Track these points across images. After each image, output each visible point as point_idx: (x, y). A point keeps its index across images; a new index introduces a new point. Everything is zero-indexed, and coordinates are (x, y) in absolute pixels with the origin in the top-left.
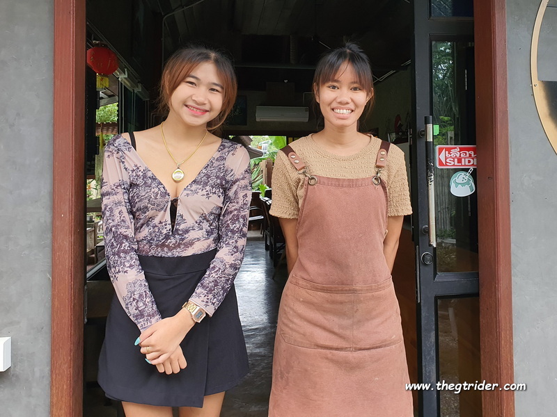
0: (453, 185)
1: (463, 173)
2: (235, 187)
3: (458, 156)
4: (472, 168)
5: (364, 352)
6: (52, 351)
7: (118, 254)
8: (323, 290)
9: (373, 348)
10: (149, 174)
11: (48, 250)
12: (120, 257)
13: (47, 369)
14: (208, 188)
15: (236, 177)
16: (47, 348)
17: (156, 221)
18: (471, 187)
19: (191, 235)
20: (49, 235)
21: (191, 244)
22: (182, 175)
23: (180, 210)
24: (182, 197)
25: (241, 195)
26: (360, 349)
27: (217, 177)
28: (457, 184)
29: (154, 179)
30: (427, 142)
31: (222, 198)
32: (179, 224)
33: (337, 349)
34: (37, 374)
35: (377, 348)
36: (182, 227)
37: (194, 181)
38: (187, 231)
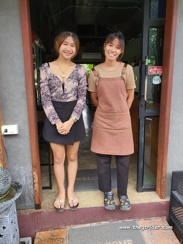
0: (153, 80)
1: (157, 76)
2: (81, 80)
3: (156, 70)
4: (160, 74)
5: (117, 130)
6: (30, 129)
7: (46, 101)
8: (105, 112)
9: (120, 130)
10: (55, 76)
11: (26, 99)
12: (47, 102)
13: (28, 134)
14: (73, 80)
15: (81, 77)
16: (28, 128)
17: (58, 90)
18: (160, 81)
19: (69, 95)
20: (26, 95)
21: (69, 98)
22: (65, 76)
23: (65, 87)
24: (65, 83)
25: (83, 83)
26: (116, 130)
27: (76, 76)
28: (155, 80)
29: (56, 77)
30: (145, 65)
31: (78, 83)
32: (65, 91)
33: (109, 129)
34: (26, 135)
35: (121, 129)
36: (66, 92)
37: (69, 78)
38: (68, 94)
